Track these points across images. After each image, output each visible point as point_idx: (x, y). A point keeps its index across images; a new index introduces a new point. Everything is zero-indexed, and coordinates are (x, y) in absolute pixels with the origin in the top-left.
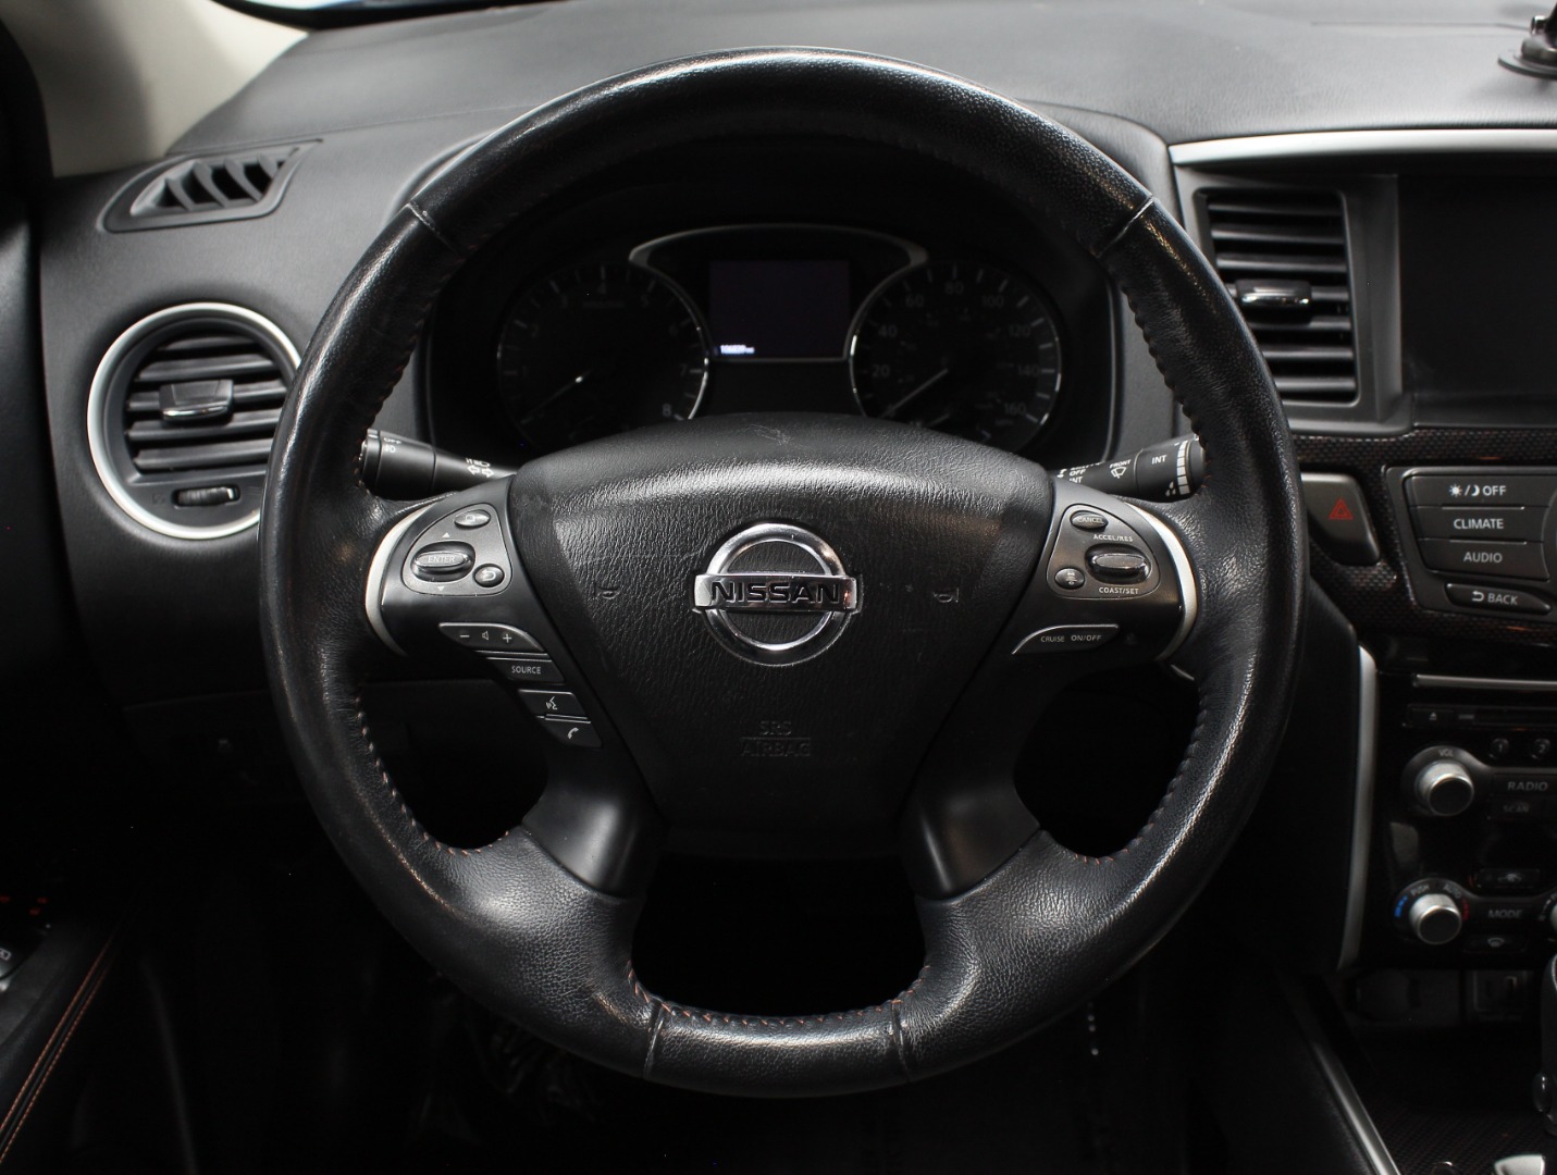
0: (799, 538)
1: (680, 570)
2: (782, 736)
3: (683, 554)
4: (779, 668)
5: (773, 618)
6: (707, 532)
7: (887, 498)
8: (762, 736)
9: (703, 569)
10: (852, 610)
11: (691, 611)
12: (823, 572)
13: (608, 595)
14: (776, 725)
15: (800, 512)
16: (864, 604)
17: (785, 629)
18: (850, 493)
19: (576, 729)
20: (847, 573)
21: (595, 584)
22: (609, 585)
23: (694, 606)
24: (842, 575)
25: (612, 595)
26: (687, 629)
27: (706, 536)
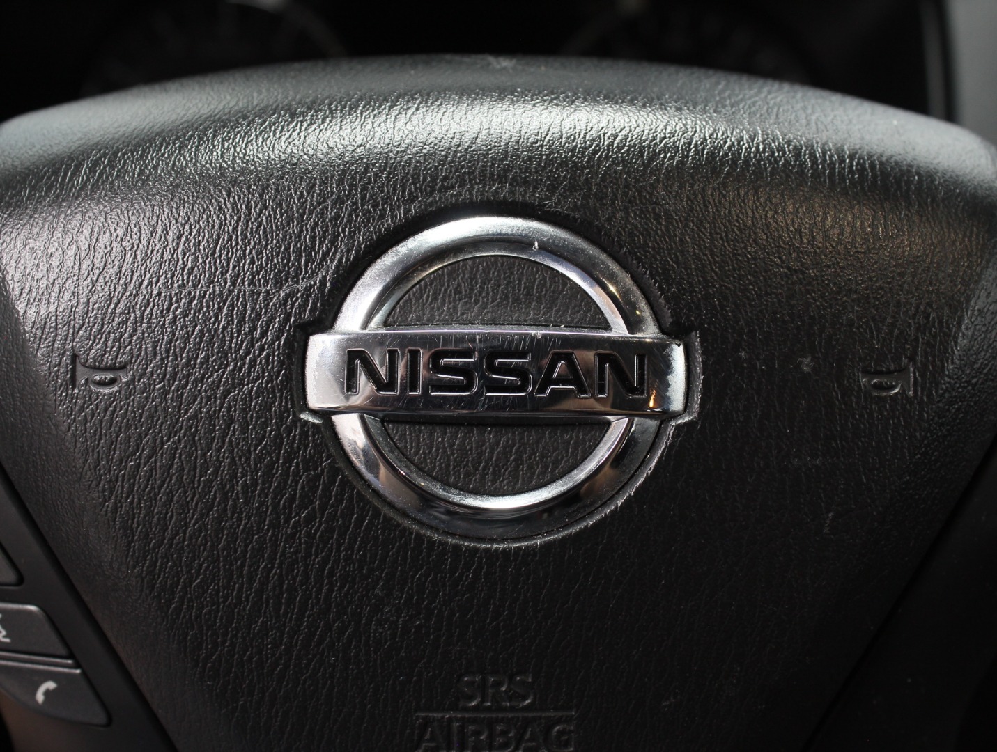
0: (550, 248)
1: (271, 321)
2: (512, 709)
3: (279, 284)
4: (506, 552)
5: (490, 435)
6: (336, 236)
7: (746, 162)
8: (466, 709)
9: (325, 322)
10: (676, 415)
11: (297, 420)
12: (607, 327)
13: (102, 383)
14: (498, 684)
15: (552, 189)
16: (702, 405)
17: (518, 460)
18: (664, 150)
19: (51, 685)
20: (662, 329)
21: (74, 357)
22: (108, 359)
23: (305, 407)
24: (649, 333)
25: (113, 382)
26: (288, 460)
27: (333, 242)
